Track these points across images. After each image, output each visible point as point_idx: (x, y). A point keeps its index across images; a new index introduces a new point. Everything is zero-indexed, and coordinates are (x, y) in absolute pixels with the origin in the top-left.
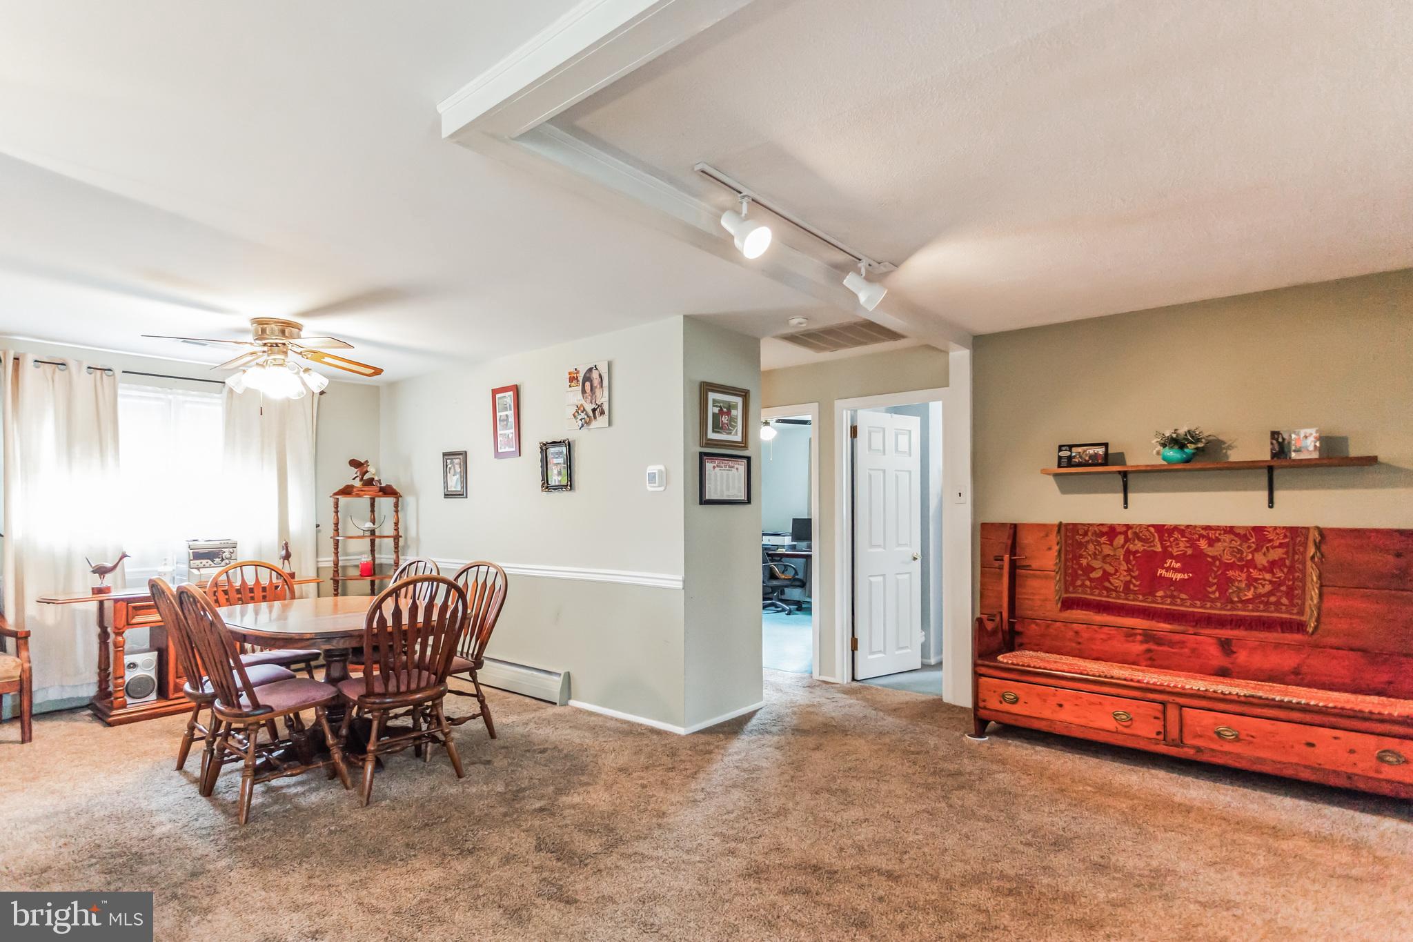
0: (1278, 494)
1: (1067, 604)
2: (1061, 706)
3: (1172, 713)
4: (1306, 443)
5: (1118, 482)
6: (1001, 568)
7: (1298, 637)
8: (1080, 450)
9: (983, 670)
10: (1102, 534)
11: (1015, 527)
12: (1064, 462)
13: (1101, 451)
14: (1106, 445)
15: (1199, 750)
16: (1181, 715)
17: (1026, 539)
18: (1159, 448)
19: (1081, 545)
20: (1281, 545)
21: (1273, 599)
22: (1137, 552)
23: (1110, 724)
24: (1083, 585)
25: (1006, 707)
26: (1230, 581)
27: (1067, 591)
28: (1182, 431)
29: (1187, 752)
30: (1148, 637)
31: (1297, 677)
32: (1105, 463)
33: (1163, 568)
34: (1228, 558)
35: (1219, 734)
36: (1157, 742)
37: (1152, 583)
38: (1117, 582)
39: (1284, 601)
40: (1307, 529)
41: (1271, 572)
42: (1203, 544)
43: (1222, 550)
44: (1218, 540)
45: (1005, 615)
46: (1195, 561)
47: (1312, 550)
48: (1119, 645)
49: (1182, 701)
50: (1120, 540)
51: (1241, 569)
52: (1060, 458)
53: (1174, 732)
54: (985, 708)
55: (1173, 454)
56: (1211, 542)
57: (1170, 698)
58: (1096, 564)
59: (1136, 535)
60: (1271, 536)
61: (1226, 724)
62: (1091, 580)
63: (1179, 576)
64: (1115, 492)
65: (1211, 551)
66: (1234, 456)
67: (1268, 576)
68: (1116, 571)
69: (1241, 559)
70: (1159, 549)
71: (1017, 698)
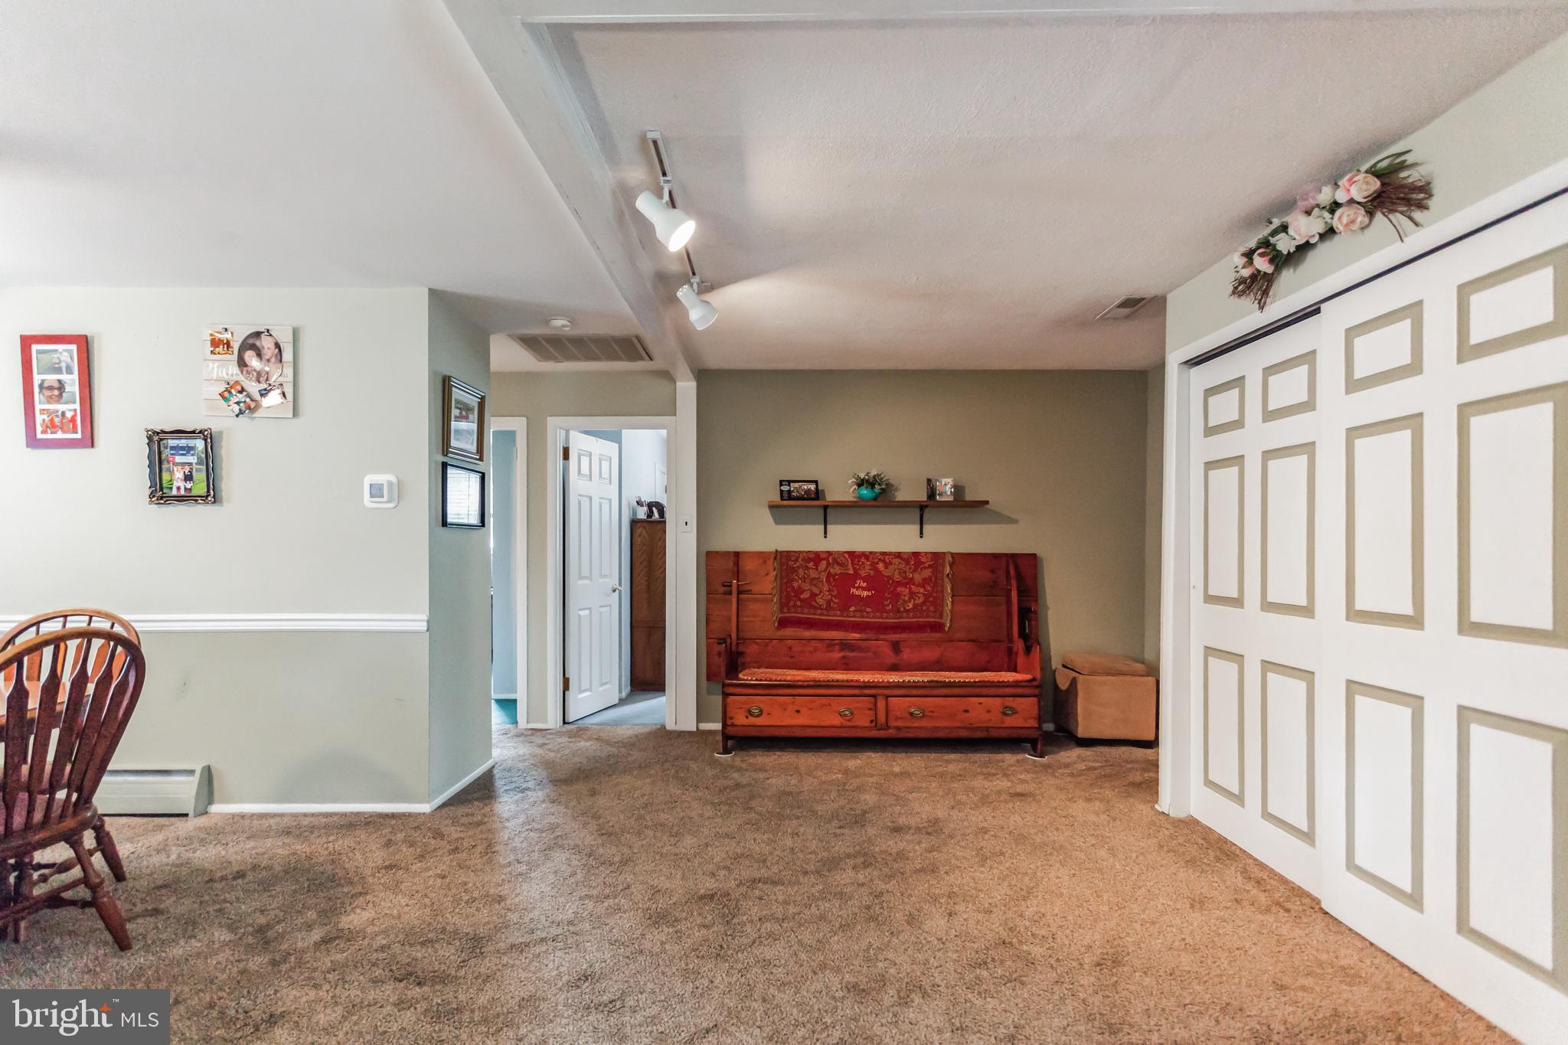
0: (925, 527)
1: (783, 623)
2: (798, 711)
3: (881, 704)
4: (946, 487)
5: (821, 512)
6: (730, 593)
7: (938, 635)
8: (797, 485)
9: (731, 690)
10: (809, 560)
11: (737, 554)
12: (786, 495)
13: (812, 487)
14: (816, 482)
15: (899, 729)
16: (887, 704)
17: (748, 566)
18: (855, 487)
19: (794, 570)
20: (930, 566)
21: (924, 608)
22: (836, 574)
23: (837, 721)
24: (795, 606)
25: (752, 720)
26: (898, 595)
27: (782, 612)
28: (874, 473)
29: (892, 733)
30: (845, 645)
31: (939, 665)
32: (817, 498)
33: (854, 587)
34: (897, 577)
35: (911, 714)
36: (869, 728)
37: (848, 600)
38: (820, 601)
39: (932, 608)
40: (944, 553)
41: (924, 587)
42: (881, 566)
43: (893, 572)
44: (891, 563)
45: (734, 636)
46: (876, 582)
47: (948, 570)
48: (823, 656)
49: (887, 692)
50: (824, 564)
51: (905, 585)
52: (782, 491)
53: (882, 718)
54: (733, 725)
55: (865, 492)
56: (887, 566)
57: (880, 691)
58: (806, 586)
59: (836, 562)
60: (923, 560)
61: (914, 705)
62: (800, 600)
63: (865, 593)
64: (819, 524)
65: (886, 573)
66: (901, 496)
67: (922, 590)
68: (821, 592)
69: (905, 578)
70: (851, 572)
71: (761, 711)
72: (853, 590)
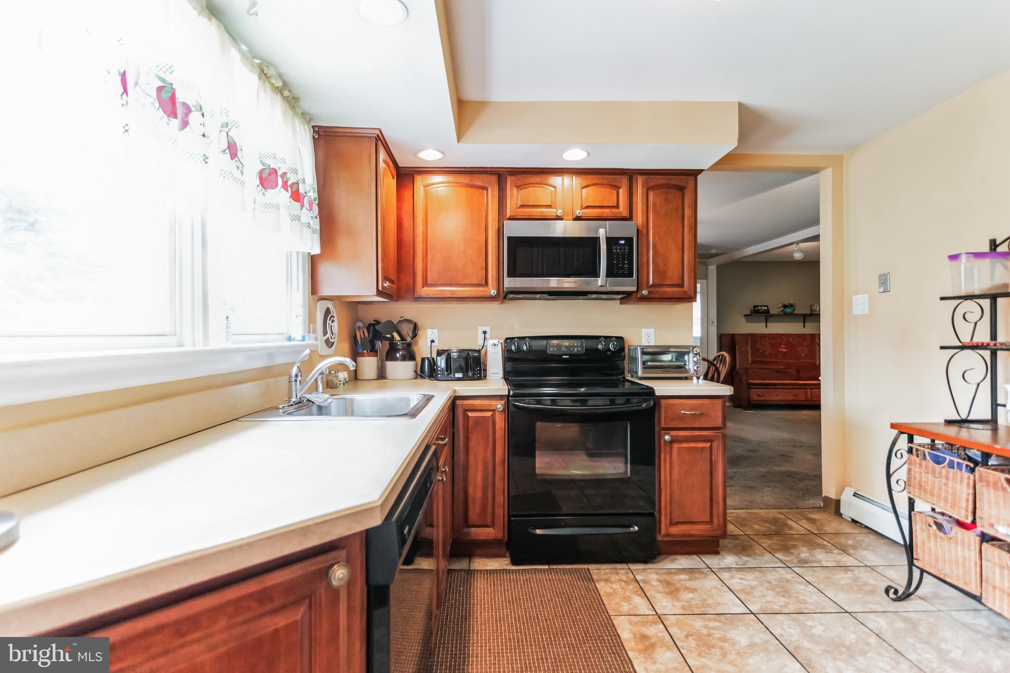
0: (806, 324)
1: (753, 362)
2: (777, 395)
5: (766, 318)
8: (758, 307)
10: (762, 337)
11: (733, 334)
12: (754, 311)
13: (766, 308)
14: (767, 306)
17: (738, 339)
18: (782, 308)
19: (757, 341)
20: (809, 340)
21: (808, 356)
22: (773, 343)
23: (792, 398)
24: (758, 355)
25: (760, 398)
26: (798, 351)
27: (752, 358)
30: (777, 370)
32: (767, 312)
34: (797, 344)
36: (805, 401)
37: (778, 353)
38: (767, 353)
39: (811, 356)
42: (790, 339)
43: (795, 342)
44: (794, 338)
46: (788, 345)
50: (767, 339)
51: (800, 347)
52: (752, 310)
54: (752, 400)
55: (784, 310)
56: (792, 339)
58: (761, 347)
59: (773, 337)
60: (806, 337)
62: (760, 353)
63: (785, 350)
64: (763, 322)
65: (792, 342)
66: (798, 311)
67: (807, 349)
68: (767, 350)
69: (800, 344)
70: (779, 341)
71: (763, 395)
72: (780, 349)
